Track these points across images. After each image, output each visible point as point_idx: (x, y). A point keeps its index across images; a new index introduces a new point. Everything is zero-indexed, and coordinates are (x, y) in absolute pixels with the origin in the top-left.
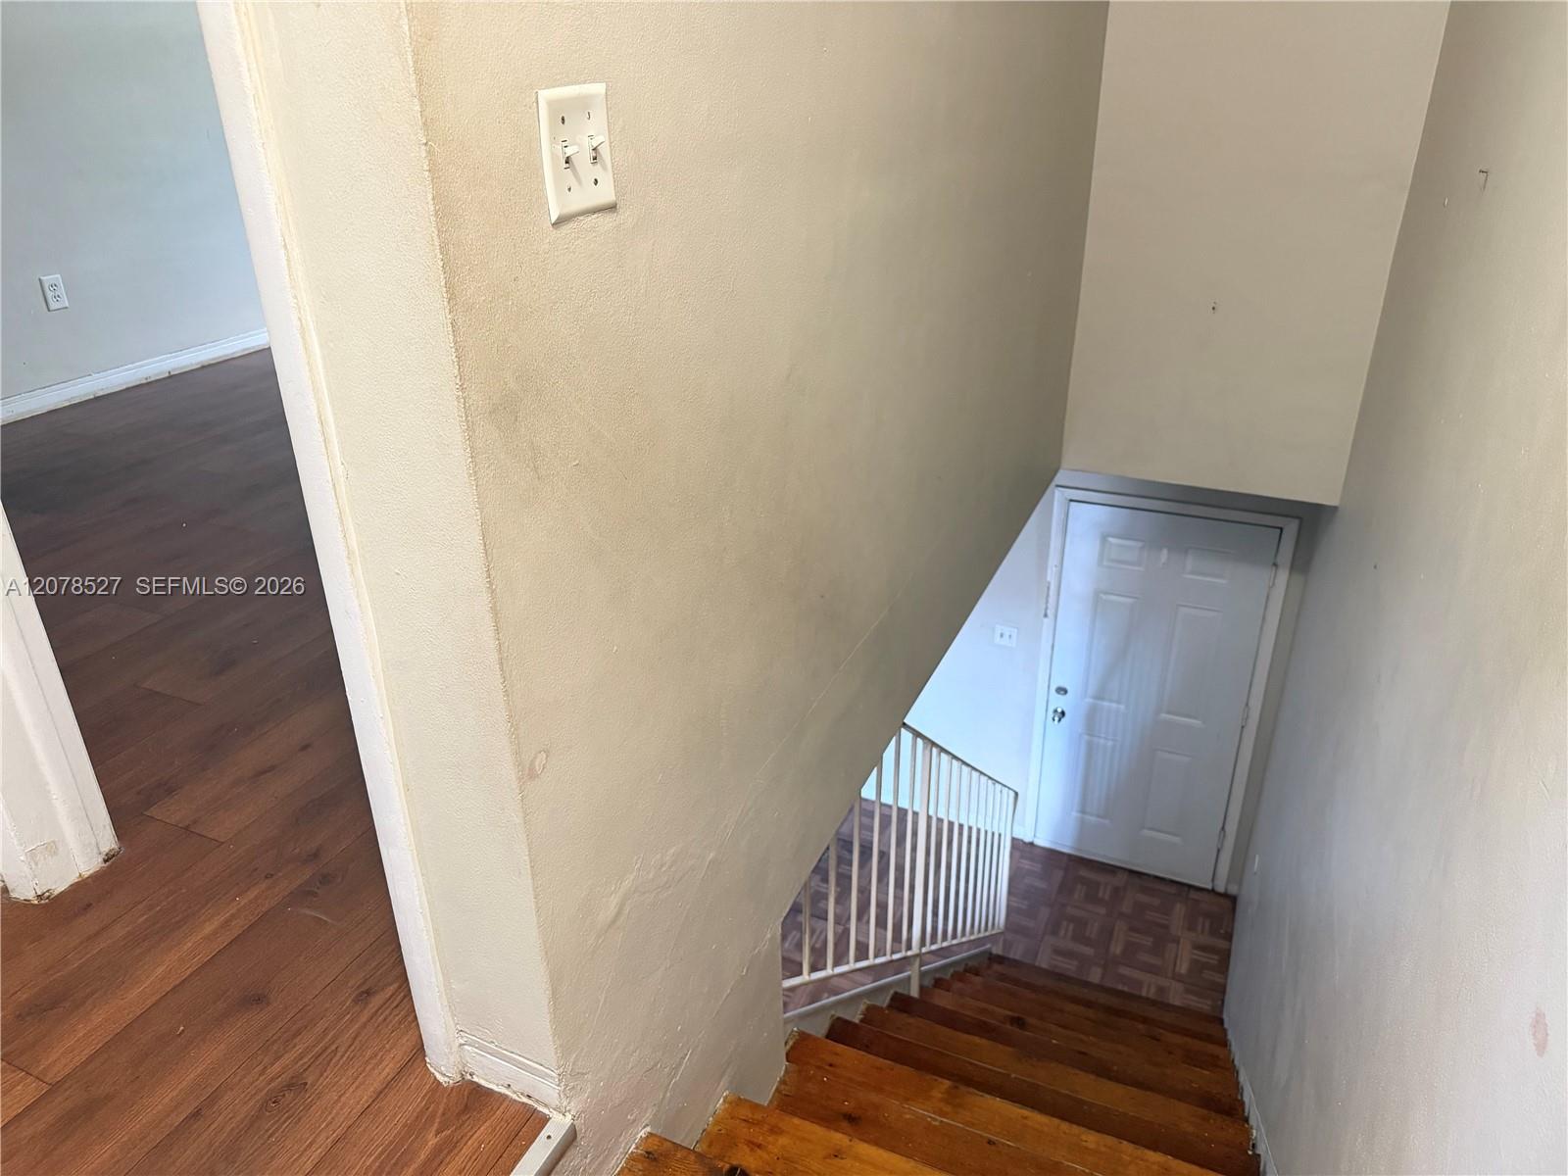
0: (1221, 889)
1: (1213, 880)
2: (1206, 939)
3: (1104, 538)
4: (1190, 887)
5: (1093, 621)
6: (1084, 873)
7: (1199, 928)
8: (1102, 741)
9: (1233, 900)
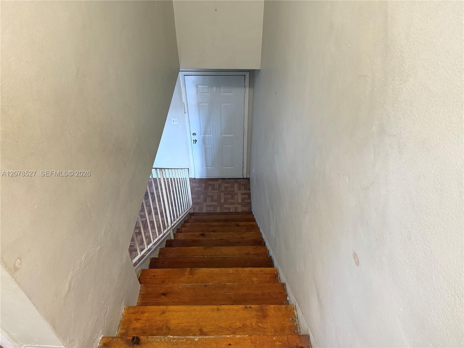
0: (245, 177)
1: (243, 176)
2: (244, 192)
3: (197, 86)
4: (237, 178)
5: (199, 112)
6: (210, 183)
7: (242, 189)
8: (208, 146)
9: (249, 179)
